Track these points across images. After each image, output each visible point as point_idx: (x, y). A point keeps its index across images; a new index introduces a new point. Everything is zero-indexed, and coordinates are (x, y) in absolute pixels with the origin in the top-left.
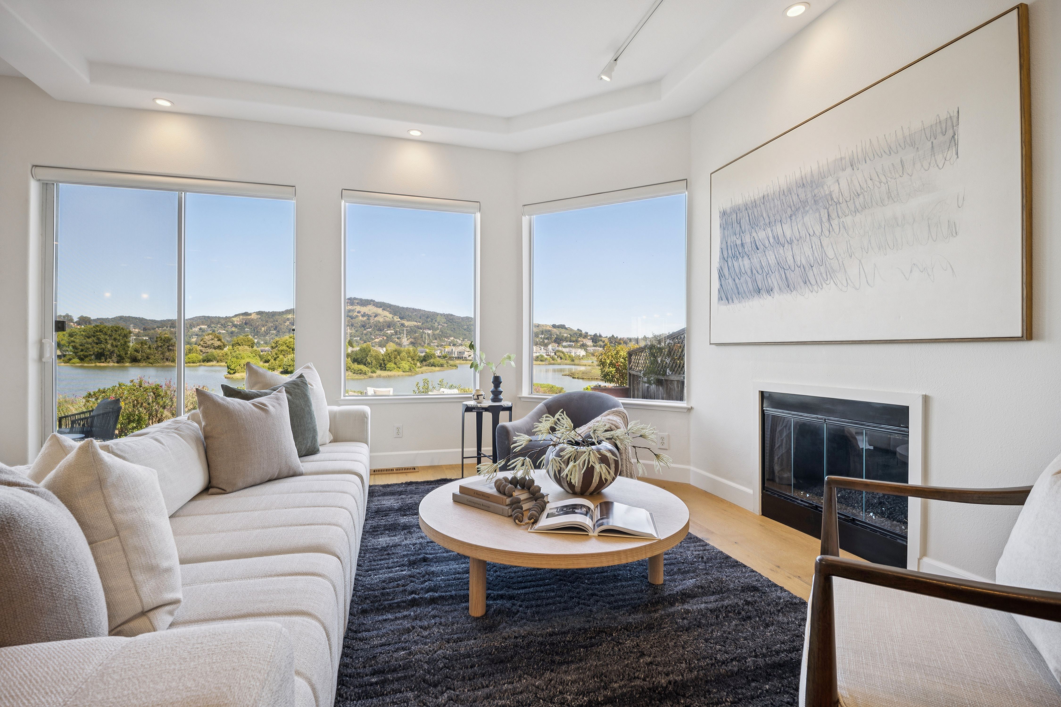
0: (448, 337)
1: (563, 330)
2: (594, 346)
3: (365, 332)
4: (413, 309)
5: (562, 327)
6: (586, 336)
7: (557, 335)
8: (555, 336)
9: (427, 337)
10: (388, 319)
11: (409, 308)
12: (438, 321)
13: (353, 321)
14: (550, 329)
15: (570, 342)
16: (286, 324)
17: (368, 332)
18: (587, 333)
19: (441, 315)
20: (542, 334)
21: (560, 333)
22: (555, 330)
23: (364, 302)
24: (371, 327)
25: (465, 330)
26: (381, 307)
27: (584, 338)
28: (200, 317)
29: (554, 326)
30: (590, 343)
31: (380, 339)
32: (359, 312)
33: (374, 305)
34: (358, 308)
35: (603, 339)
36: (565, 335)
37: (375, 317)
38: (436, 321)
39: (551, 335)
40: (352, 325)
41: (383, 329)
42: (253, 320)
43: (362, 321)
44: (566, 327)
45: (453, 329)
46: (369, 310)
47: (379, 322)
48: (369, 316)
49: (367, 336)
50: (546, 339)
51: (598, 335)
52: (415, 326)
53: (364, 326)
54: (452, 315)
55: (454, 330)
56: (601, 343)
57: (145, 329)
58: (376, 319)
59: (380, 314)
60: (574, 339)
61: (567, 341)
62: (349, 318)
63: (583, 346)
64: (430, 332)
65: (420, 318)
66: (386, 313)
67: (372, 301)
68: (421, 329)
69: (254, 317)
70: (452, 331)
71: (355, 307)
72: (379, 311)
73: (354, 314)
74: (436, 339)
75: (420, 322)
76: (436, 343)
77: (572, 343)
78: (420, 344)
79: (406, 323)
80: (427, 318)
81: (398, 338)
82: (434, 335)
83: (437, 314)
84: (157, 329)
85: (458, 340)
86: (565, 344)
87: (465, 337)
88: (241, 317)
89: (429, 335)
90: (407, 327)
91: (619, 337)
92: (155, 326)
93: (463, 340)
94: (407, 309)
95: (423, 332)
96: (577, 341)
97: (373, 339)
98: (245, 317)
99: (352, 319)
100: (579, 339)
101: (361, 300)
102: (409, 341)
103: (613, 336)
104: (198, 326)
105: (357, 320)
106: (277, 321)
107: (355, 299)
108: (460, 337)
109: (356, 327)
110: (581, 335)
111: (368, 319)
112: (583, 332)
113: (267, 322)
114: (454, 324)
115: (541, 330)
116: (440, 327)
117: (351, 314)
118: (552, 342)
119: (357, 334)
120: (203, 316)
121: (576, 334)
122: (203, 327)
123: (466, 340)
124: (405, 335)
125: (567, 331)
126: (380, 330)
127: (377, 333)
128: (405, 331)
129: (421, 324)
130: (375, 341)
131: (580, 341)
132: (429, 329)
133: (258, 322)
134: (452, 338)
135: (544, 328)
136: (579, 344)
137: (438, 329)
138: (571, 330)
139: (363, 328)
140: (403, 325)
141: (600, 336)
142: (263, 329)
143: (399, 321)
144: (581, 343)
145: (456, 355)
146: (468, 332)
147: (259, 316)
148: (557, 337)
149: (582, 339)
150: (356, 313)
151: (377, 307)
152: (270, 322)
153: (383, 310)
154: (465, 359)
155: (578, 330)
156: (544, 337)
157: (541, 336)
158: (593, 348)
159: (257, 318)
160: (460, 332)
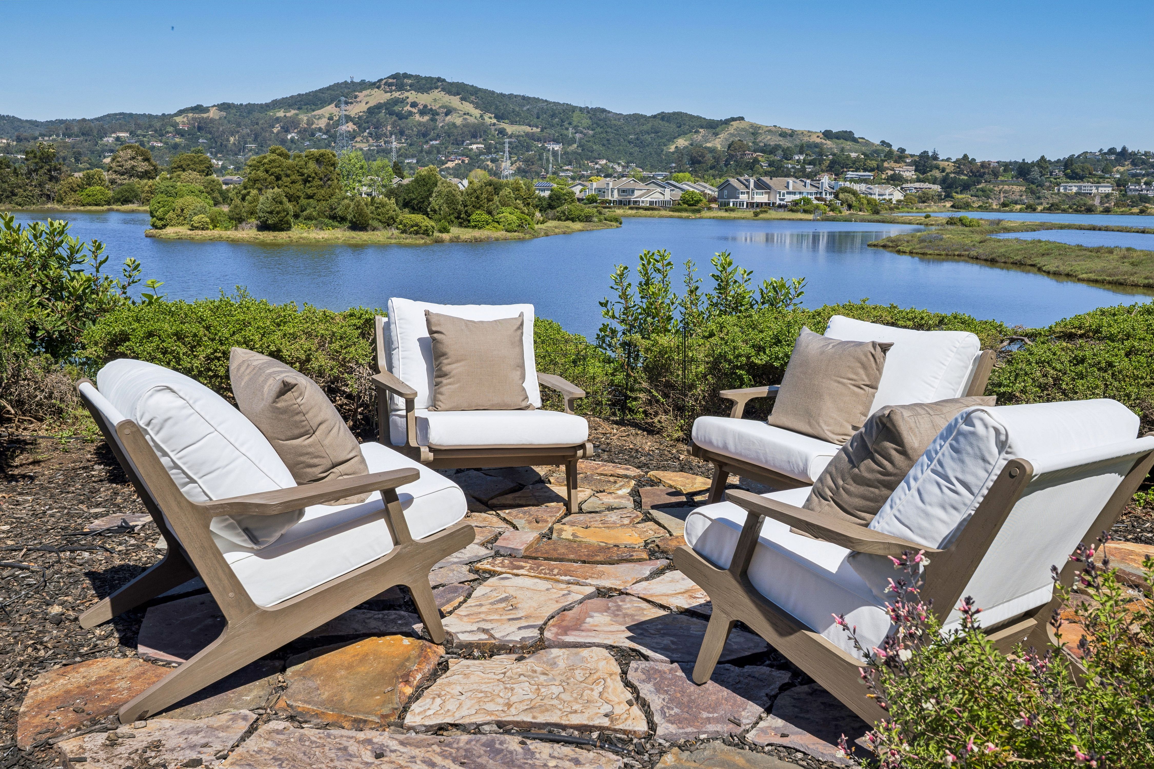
0: (594, 160)
1: (849, 142)
2: (919, 180)
3: (426, 146)
4: (524, 98)
5: (847, 136)
6: (901, 156)
7: (834, 155)
8: (831, 157)
9: (551, 159)
10: (471, 120)
11: (516, 96)
12: (575, 123)
13: (403, 123)
14: (818, 140)
15: (865, 170)
16: (275, 130)
17: (432, 146)
18: (902, 151)
19: (581, 109)
20: (801, 153)
21: (842, 150)
22: (829, 143)
23: (424, 82)
24: (438, 136)
25: (631, 143)
26: (458, 94)
27: (895, 162)
28: (116, 114)
29: (828, 135)
30: (909, 173)
31: (456, 162)
32: (414, 105)
33: (443, 90)
34: (412, 96)
35: (942, 164)
36: (853, 155)
37: (447, 114)
38: (570, 124)
39: (821, 154)
40: (402, 133)
41: (463, 142)
42: (212, 120)
43: (420, 124)
44: (856, 136)
45: (605, 142)
46: (435, 100)
47: (454, 124)
48: (434, 113)
49: (431, 156)
50: (810, 164)
51: (930, 154)
52: (527, 134)
53: (424, 134)
54: (603, 111)
55: (607, 143)
56: (937, 173)
58: (449, 118)
59: (455, 110)
60: (874, 164)
61: (857, 170)
62: (394, 118)
63: (895, 180)
64: (557, 147)
65: (538, 118)
66: (468, 107)
67: (439, 79)
68: (539, 140)
69: (213, 114)
70: (604, 145)
71: (406, 94)
72: (455, 101)
73: (405, 109)
74: (570, 164)
75: (537, 127)
76: (568, 171)
77: (867, 173)
78: (538, 174)
79: (510, 129)
80: (553, 116)
81: (493, 161)
82: (566, 153)
83: (574, 109)
84: (40, 138)
85: (616, 166)
86: (850, 174)
87: (631, 159)
88: (190, 115)
89: (555, 153)
90: (510, 137)
91: (978, 160)
93: (628, 164)
94: (511, 96)
95: (544, 148)
96: (880, 169)
97: (444, 163)
98: (197, 116)
99: (400, 118)
100: (886, 164)
101: (417, 78)
102: (514, 167)
103: (965, 157)
104: (114, 132)
105: (409, 121)
106: (257, 124)
107: (406, 76)
108: (620, 158)
109: (409, 137)
110: (890, 155)
111: (432, 119)
112: (895, 148)
113: (239, 125)
114: (609, 130)
115: (798, 142)
116: (578, 136)
117: (397, 109)
118: (823, 171)
119: (411, 151)
120: (120, 114)
121: (877, 152)
122: (122, 135)
123: (633, 165)
124: (507, 154)
125: (857, 146)
126: (458, 143)
127: (451, 148)
128: (507, 145)
129: (539, 130)
130: (447, 165)
131: (887, 168)
132: (556, 141)
133: (222, 124)
134: (604, 162)
135: (806, 139)
136: (883, 176)
137: (573, 141)
138: (867, 143)
139: (422, 139)
140: (502, 132)
141: (935, 157)
142: (232, 139)
143: (494, 124)
144: (890, 173)
145: (616, 196)
146: (637, 149)
147: (224, 114)
148: (833, 159)
149: (893, 164)
150: (408, 108)
151: (450, 93)
152: (245, 125)
153: (462, 99)
154: (636, 206)
155: (883, 142)
156: (804, 160)
157: (797, 158)
158: (917, 185)
159: (220, 118)
160: (621, 148)
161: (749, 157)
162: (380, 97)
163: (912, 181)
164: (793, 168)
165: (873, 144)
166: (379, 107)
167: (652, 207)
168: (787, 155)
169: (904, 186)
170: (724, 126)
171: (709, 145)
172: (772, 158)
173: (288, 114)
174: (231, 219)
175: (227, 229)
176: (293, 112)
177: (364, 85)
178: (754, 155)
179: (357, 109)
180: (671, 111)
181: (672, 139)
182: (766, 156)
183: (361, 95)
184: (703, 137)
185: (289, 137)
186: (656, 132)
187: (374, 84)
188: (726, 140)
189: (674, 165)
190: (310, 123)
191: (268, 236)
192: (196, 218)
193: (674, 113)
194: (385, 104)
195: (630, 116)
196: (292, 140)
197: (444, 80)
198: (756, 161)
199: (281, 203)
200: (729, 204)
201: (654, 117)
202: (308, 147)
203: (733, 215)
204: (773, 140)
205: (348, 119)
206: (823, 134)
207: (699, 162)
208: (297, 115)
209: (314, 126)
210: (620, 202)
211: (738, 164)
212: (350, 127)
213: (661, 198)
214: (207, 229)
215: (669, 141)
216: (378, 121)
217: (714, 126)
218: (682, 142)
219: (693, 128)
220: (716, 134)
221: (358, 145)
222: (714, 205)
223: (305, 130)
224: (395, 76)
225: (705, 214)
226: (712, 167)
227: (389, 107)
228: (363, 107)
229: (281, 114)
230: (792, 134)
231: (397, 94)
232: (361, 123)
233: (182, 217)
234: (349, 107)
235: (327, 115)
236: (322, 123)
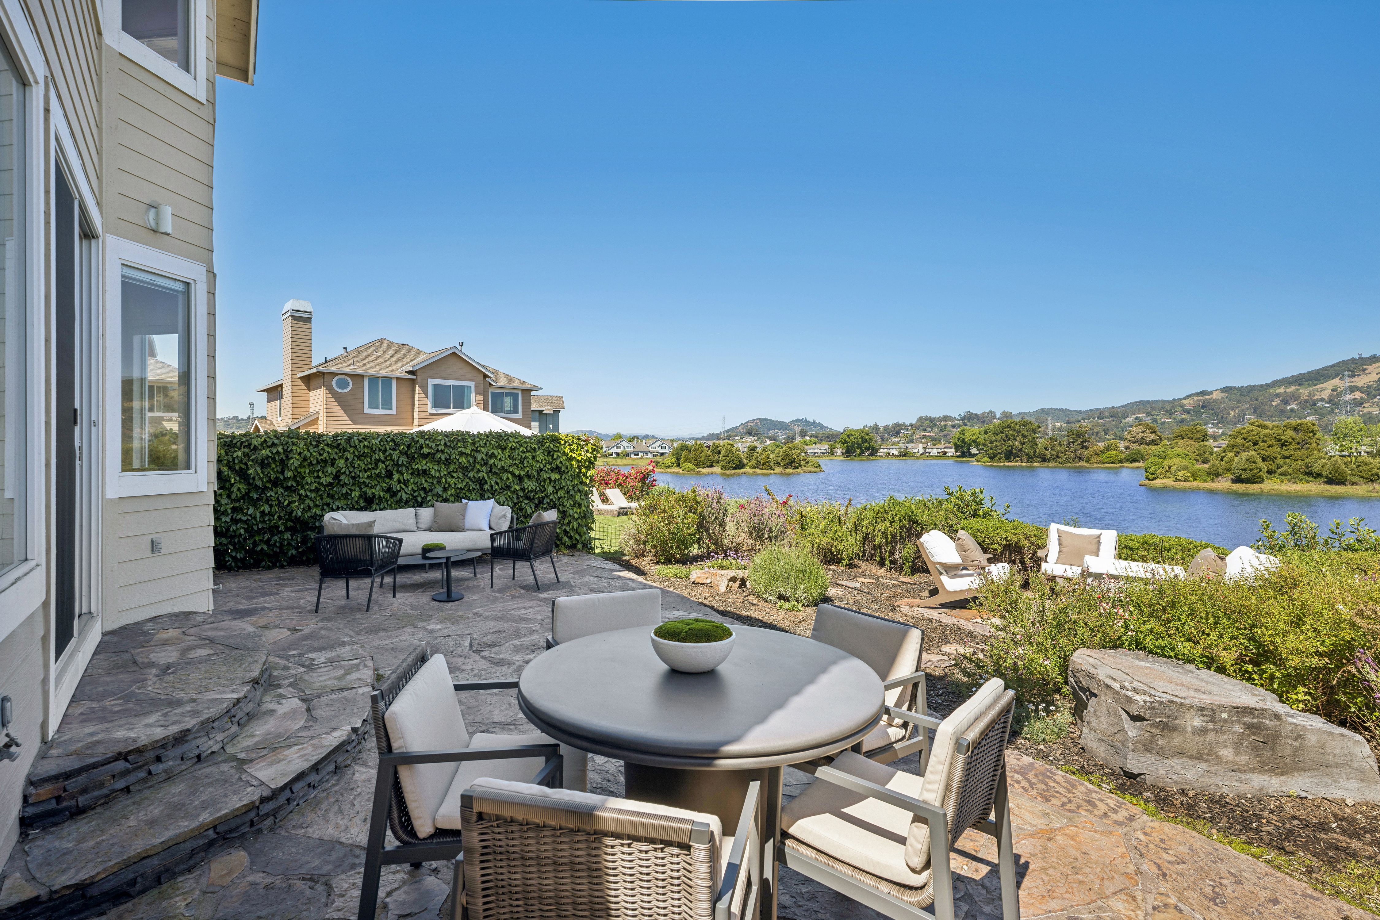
16: (1274, 404)
28: (1136, 402)
42: (1215, 401)
57: (1068, 423)
69: (1216, 396)
84: (1082, 421)
88: (1196, 398)
98: (1201, 398)
104: (1135, 414)
106: (1257, 400)
113: (1239, 402)
120: (1141, 400)
122: (1140, 415)
133: (1224, 403)
142: (1232, 413)
147: (1226, 395)
152: (1244, 402)
159: (1222, 398)
173: (1288, 390)
174: (1209, 474)
175: (1205, 481)
176: (1293, 388)
179: (1365, 380)
183: (1371, 368)
185: (1289, 408)
190: (1311, 395)
191: (1241, 487)
192: (1179, 473)
196: (1292, 410)
199: (1254, 462)
202: (1309, 415)
205: (1354, 389)
208: (1298, 390)
209: (1315, 398)
212: (1356, 395)
214: (1188, 481)
221: (1365, 411)
223: (1306, 401)
229: (1281, 390)
233: (1169, 471)
234: (1356, 379)
235: (1331, 388)
236: (1325, 395)
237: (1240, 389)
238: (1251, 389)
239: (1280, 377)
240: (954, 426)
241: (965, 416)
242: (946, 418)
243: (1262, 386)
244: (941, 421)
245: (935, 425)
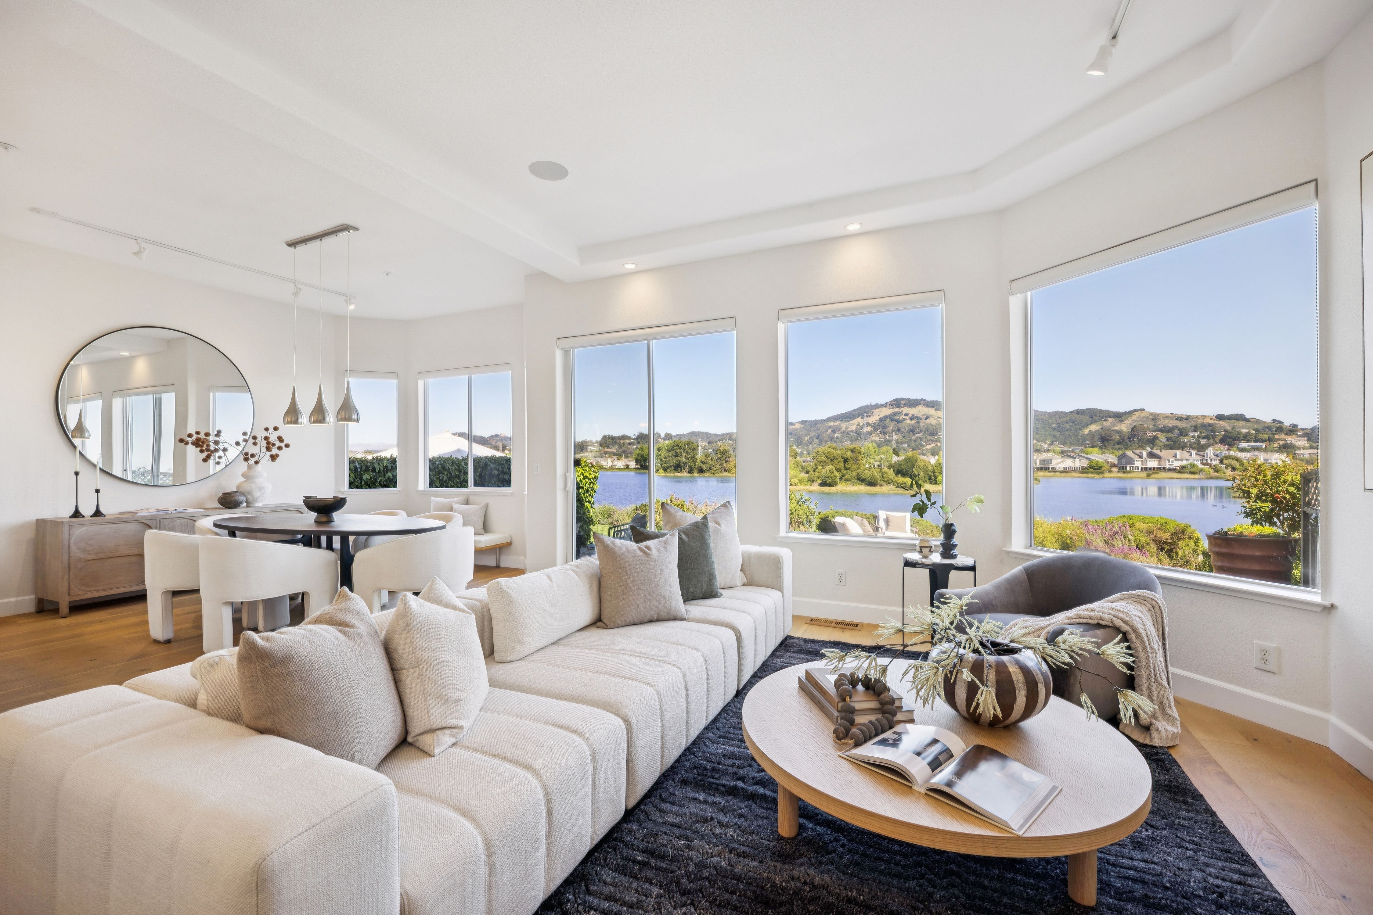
1: (1240, 422)
3: (914, 438)
5: (1239, 418)
6: (1292, 430)
7: (1226, 431)
8: (1223, 433)
13: (900, 425)
14: (1212, 422)
15: (1256, 441)
16: (828, 432)
17: (917, 437)
18: (1294, 426)
20: (1195, 430)
21: (1234, 428)
22: (1222, 423)
23: (912, 402)
24: (921, 431)
25: (1054, 429)
26: (933, 407)
27: (1287, 434)
29: (1220, 417)
31: (932, 445)
32: (906, 415)
33: (924, 405)
34: (905, 410)
36: (1245, 431)
37: (926, 419)
39: (1213, 431)
40: (899, 430)
41: (937, 434)
42: (797, 429)
43: (910, 425)
44: (1247, 417)
46: (919, 411)
47: (931, 424)
48: (918, 419)
49: (917, 443)
50: (1204, 438)
53: (912, 431)
57: (710, 443)
58: (928, 421)
59: (932, 416)
60: (1265, 436)
61: (1248, 441)
62: (895, 422)
63: (1286, 448)
67: (922, 400)
71: (902, 409)
72: (931, 411)
73: (901, 417)
77: (1259, 444)
85: (1043, 444)
86: (1243, 445)
87: (1054, 439)
92: (717, 439)
93: (1052, 443)
96: (1271, 440)
97: (923, 446)
99: (898, 423)
101: (909, 400)
105: (904, 424)
106: (819, 430)
107: (902, 399)
108: (1046, 439)
109: (903, 432)
110: (1280, 429)
111: (917, 422)
112: (1286, 424)
113: (810, 431)
115: (1193, 423)
117: (896, 417)
118: (1216, 443)
119: (905, 440)
121: (1268, 427)
125: (1249, 424)
127: (929, 438)
130: (925, 448)
131: (1279, 439)
133: (802, 431)
135: (1200, 421)
136: (1275, 446)
138: (1258, 422)
139: (911, 433)
142: (806, 438)
144: (1281, 443)
145: (1038, 465)
146: (1059, 433)
147: (803, 426)
148: (1225, 434)
149: (1283, 436)
150: (903, 417)
151: (928, 406)
152: (813, 431)
153: (936, 410)
154: (1054, 470)
155: (1274, 421)
156: (1199, 436)
157: (1192, 434)
158: (1311, 451)
159: (800, 428)
160: (1047, 433)
161: (1149, 435)
162: (887, 412)
163: (1304, 448)
164: (1188, 442)
165: (1265, 422)
166: (886, 417)
167: (1066, 471)
168: (1183, 432)
169: (1297, 452)
170: (1128, 415)
171: (1116, 428)
172: (1170, 435)
173: (835, 424)
176: (837, 423)
177: (877, 406)
178: (1154, 434)
179: (873, 419)
180: (1084, 408)
181: (1087, 425)
182: (1164, 434)
183: (876, 412)
184: (1111, 423)
185: (835, 435)
186: (1073, 422)
187: (883, 405)
188: (1130, 424)
189: (1088, 442)
190: (847, 428)
191: (825, 489)
192: (792, 480)
193: (1087, 409)
194: (889, 415)
195: (1053, 413)
196: (837, 438)
197: (925, 400)
198: (1155, 438)
199: (833, 472)
200: (1126, 468)
201: (1072, 412)
202: (846, 442)
203: (1129, 475)
204: (1171, 423)
205: (868, 424)
206: (1216, 417)
207: (1108, 440)
208: (840, 424)
209: (849, 430)
210: (1042, 468)
211: (1140, 440)
212: (869, 429)
213: (1072, 465)
214: (798, 485)
215: (1084, 427)
216: (885, 424)
217: (1119, 416)
218: (1094, 427)
219: (1103, 417)
220: (1121, 421)
221: (873, 439)
222: (1114, 469)
223: (844, 432)
224: (896, 400)
225: (1107, 475)
226: (1119, 443)
227: (892, 417)
228: (877, 418)
229: (831, 424)
230: (1187, 418)
231: (896, 410)
232: (875, 427)
234: (869, 418)
235: (857, 423)
236: (854, 428)
237: (810, 422)
238: (816, 422)
239: (831, 415)
240: (630, 444)
241: (638, 436)
242: (624, 437)
243: (821, 421)
244: (620, 439)
245: (616, 443)
